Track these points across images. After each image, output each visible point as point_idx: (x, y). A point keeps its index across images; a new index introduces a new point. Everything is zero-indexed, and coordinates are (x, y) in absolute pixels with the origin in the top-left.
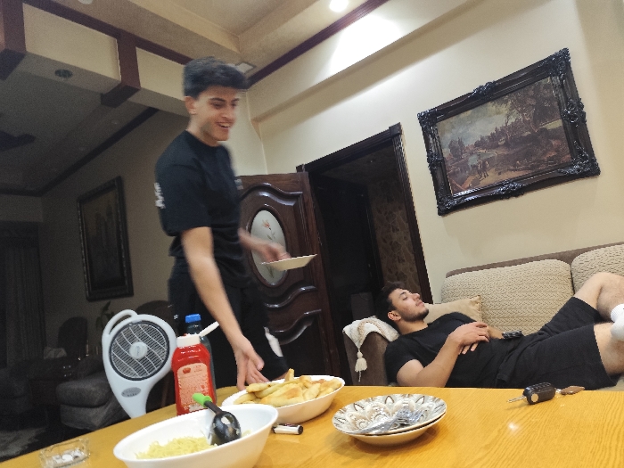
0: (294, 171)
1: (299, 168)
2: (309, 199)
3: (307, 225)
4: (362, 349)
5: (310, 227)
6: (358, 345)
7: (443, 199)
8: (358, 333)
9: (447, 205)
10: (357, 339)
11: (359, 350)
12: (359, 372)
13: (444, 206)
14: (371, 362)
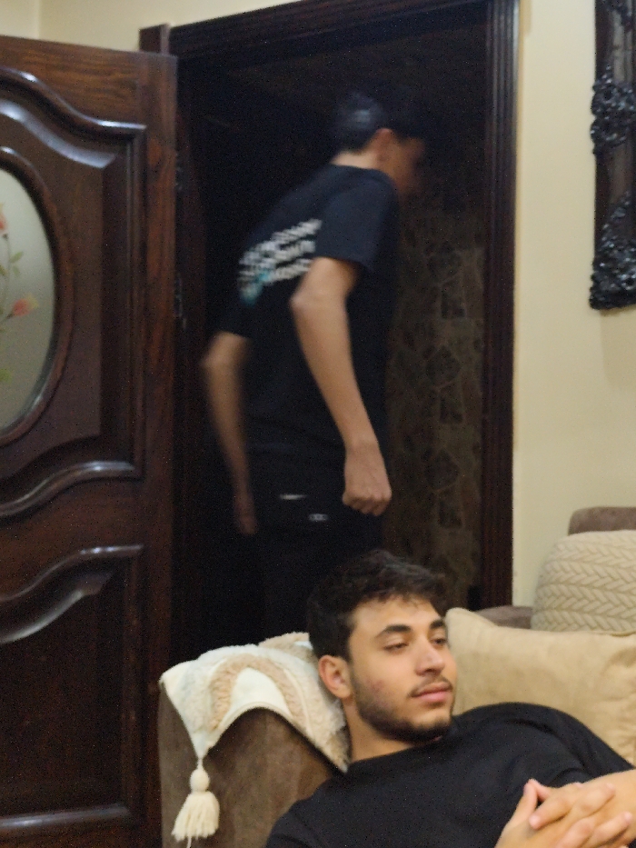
0: (130, 43)
1: (150, 37)
2: (166, 154)
3: (144, 248)
4: (216, 757)
5: (153, 259)
6: (201, 752)
7: (616, 252)
8: (209, 702)
9: (624, 277)
10: (199, 722)
11: (200, 764)
12: (186, 839)
13: (614, 276)
14: (236, 810)
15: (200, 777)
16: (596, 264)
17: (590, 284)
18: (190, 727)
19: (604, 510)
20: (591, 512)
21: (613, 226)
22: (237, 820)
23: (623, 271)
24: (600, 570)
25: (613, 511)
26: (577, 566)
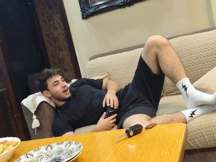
4: (36, 113)
6: (33, 111)
7: (84, 8)
8: (32, 103)
9: (87, 12)
10: (31, 107)
11: (34, 114)
12: (35, 128)
13: (85, 12)
14: (42, 121)
15: (34, 117)
16: (81, 11)
17: (81, 15)
18: (29, 109)
19: (94, 56)
20: (92, 57)
21: (83, 3)
22: (43, 122)
23: (87, 11)
24: (96, 65)
25: (96, 56)
26: (92, 66)
